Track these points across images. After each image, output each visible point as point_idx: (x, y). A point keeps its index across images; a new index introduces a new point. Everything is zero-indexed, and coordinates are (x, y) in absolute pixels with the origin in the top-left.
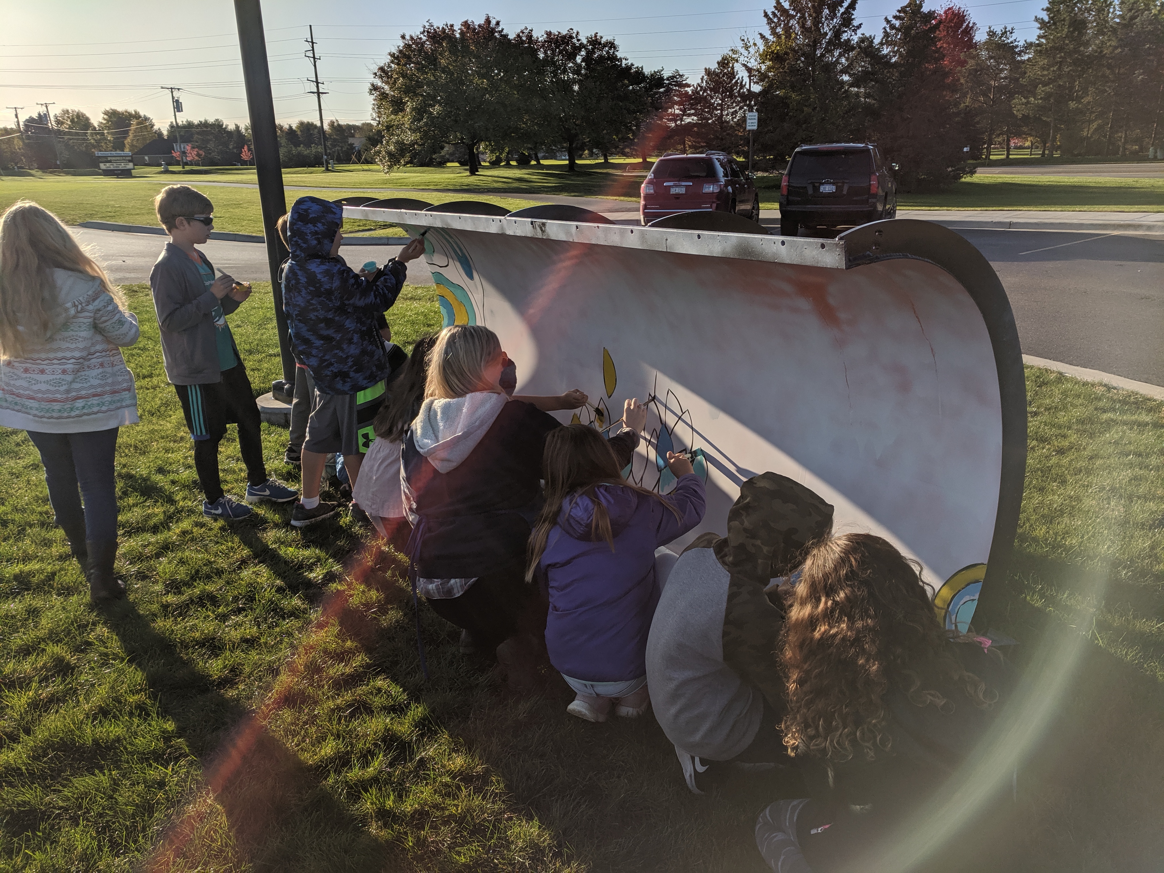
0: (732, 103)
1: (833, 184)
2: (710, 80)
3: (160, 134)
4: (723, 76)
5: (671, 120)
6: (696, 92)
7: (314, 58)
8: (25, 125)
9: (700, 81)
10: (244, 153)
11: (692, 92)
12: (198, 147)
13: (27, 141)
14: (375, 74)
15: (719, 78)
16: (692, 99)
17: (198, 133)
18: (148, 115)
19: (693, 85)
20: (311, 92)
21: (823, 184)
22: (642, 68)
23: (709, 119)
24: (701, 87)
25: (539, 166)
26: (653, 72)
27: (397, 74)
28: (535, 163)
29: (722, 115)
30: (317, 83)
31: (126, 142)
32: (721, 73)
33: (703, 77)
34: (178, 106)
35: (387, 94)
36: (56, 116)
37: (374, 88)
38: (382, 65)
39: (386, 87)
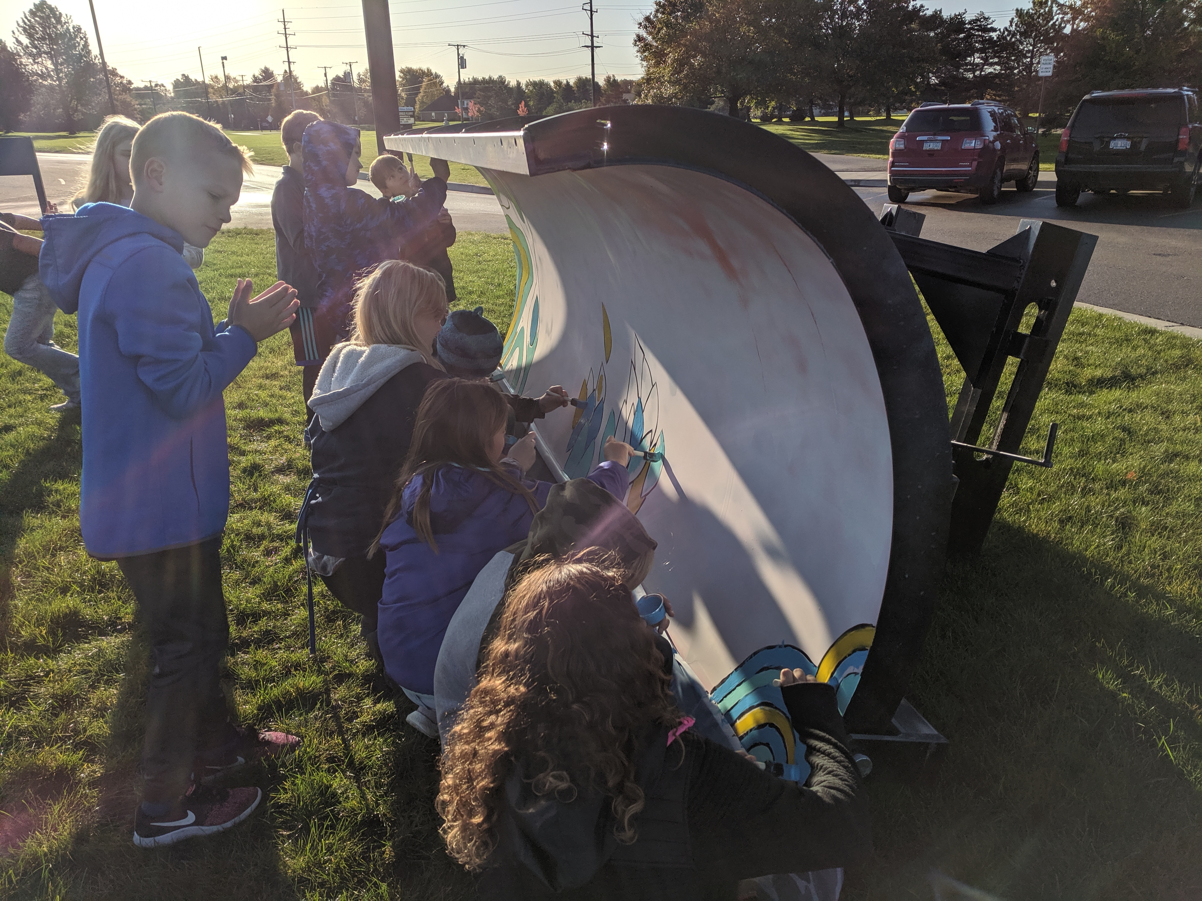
0: (1046, 49)
1: (1128, 138)
2: (1022, 23)
3: (448, 91)
4: (1039, 18)
5: (968, 70)
6: (1001, 37)
7: (591, 11)
8: (333, 84)
9: (1007, 24)
10: (521, 109)
11: (998, 38)
12: (479, 103)
13: (333, 98)
14: (640, 24)
15: (1033, 19)
16: (998, 46)
17: (480, 90)
18: (439, 73)
19: (1000, 30)
20: (585, 46)
21: (1115, 139)
22: (941, 11)
23: (1016, 68)
24: (1009, 32)
25: (813, 122)
26: (953, 15)
27: (661, 23)
28: (810, 119)
29: (1031, 63)
30: (592, 36)
31: (417, 99)
32: (1035, 14)
33: (1013, 19)
34: (462, 63)
35: (651, 46)
36: (359, 75)
37: (640, 39)
38: (648, 14)
39: (650, 38)
